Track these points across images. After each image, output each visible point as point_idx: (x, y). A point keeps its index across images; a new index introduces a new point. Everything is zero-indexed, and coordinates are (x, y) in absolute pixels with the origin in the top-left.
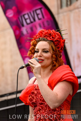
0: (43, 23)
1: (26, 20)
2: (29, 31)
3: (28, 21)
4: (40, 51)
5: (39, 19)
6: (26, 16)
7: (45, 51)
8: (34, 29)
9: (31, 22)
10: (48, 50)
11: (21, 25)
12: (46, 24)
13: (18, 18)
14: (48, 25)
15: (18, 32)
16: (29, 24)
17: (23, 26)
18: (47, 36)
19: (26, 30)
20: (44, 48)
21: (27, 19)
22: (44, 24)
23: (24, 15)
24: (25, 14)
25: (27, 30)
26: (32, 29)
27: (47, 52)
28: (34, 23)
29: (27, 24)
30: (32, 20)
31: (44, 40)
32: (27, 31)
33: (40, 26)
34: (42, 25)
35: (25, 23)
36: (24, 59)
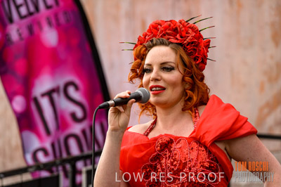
0: (56, 15)
1: (18, 7)
2: (25, 33)
3: (23, 11)
4: (155, 68)
7: (165, 67)
8: (35, 29)
9: (30, 14)
10: (173, 65)
11: (7, 20)
12: (62, 19)
14: (68, 21)
16: (25, 17)
17: (11, 21)
18: (169, 34)
19: (18, 30)
20: (163, 61)
21: (21, 5)
25: (20, 31)
26: (30, 29)
27: (170, 69)
28: (36, 15)
29: (22, 17)
30: (32, 9)
31: (162, 44)
32: (20, 35)
33: (50, 24)
34: (53, 21)
35: (15, 16)
36: (11, 99)
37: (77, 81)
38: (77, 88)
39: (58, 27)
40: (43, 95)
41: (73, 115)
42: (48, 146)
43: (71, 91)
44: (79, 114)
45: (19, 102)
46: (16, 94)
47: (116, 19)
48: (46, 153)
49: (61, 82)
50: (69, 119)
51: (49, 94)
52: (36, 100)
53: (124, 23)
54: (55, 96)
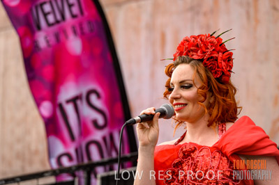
0: (81, 25)
1: (45, 15)
2: (53, 40)
3: (51, 18)
5: (74, 16)
6: (47, 8)
8: (62, 37)
9: (57, 22)
10: (191, 82)
11: (35, 28)
12: (86, 28)
14: (91, 30)
15: (28, 42)
16: (53, 24)
17: (39, 28)
18: (193, 51)
19: (46, 38)
21: (49, 13)
22: (81, 28)
23: (42, 5)
24: (45, 3)
25: (48, 38)
26: (57, 36)
27: (189, 87)
28: (62, 24)
29: (49, 25)
30: (59, 17)
32: (48, 42)
33: (75, 32)
34: (78, 31)
35: (43, 23)
36: (38, 104)
37: (99, 90)
38: (99, 96)
39: (83, 36)
40: (68, 102)
41: (95, 122)
42: (72, 151)
43: (93, 98)
44: (101, 121)
45: (46, 108)
46: (44, 99)
47: (137, 30)
48: (70, 159)
49: (84, 90)
50: (91, 126)
51: (74, 101)
52: (61, 106)
53: (144, 34)
54: (79, 102)
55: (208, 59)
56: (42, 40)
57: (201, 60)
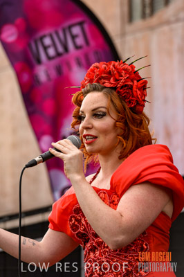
0: (86, 56)
1: (45, 48)
2: (53, 74)
3: (52, 52)
5: (77, 47)
6: (47, 41)
8: (65, 70)
9: (59, 55)
10: (104, 110)
11: (34, 61)
13: (29, 45)
15: (26, 77)
16: (53, 58)
17: (39, 62)
18: (104, 78)
19: (46, 72)
21: (49, 47)
23: (41, 39)
24: (45, 36)
25: (49, 72)
26: (59, 70)
28: (65, 56)
29: (49, 58)
30: (61, 49)
32: (48, 75)
33: (79, 64)
34: (83, 61)
35: (43, 57)
55: (122, 87)
56: (42, 73)
57: (114, 88)
